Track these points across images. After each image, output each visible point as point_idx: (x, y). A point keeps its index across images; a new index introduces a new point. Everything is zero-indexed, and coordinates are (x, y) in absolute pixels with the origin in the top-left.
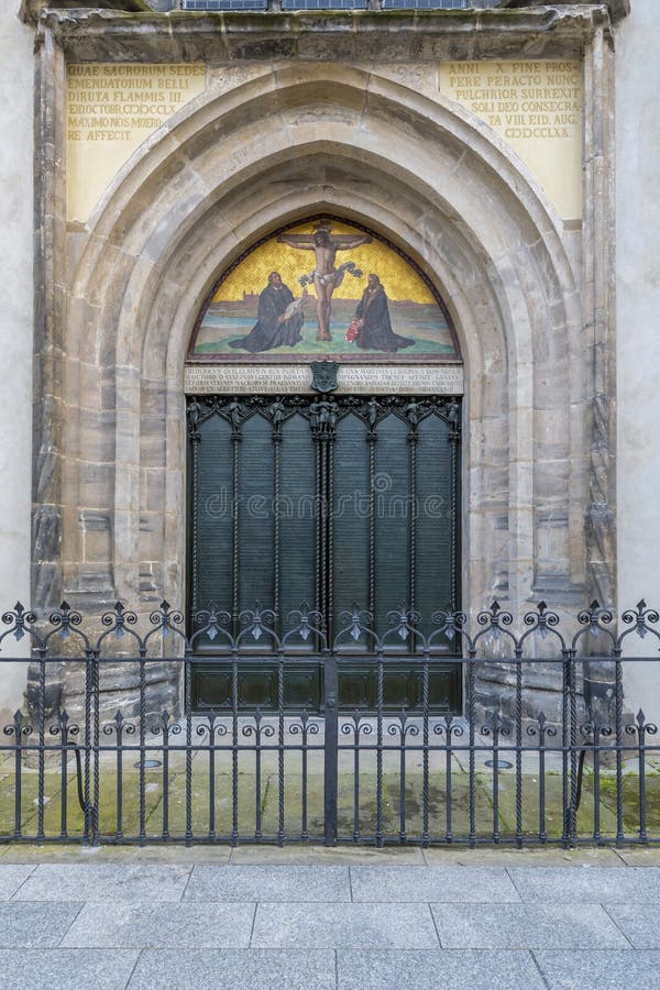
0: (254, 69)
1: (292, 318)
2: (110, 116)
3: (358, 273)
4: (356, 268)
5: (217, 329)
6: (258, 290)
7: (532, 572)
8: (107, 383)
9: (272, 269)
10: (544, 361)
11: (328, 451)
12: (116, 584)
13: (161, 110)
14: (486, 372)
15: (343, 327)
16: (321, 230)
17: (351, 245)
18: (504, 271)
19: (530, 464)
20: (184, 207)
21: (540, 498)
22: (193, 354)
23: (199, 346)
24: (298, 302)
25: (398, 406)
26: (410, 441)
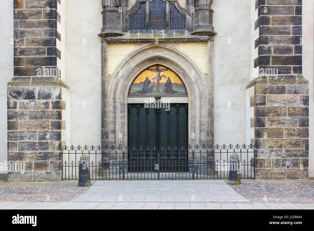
0: (144, 45)
1: (151, 87)
2: (115, 54)
3: (165, 77)
4: (165, 76)
5: (134, 89)
6: (143, 81)
7: (199, 141)
8: (114, 104)
9: (146, 76)
10: (202, 99)
11: (159, 115)
12: (116, 144)
13: (126, 52)
14: (192, 100)
15: (162, 89)
16: (157, 68)
17: (164, 71)
18: (194, 82)
19: (199, 120)
20: (129, 69)
21: (201, 126)
22: (129, 95)
23: (131, 93)
24: (152, 83)
25: (174, 105)
26: (177, 113)
